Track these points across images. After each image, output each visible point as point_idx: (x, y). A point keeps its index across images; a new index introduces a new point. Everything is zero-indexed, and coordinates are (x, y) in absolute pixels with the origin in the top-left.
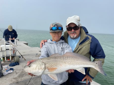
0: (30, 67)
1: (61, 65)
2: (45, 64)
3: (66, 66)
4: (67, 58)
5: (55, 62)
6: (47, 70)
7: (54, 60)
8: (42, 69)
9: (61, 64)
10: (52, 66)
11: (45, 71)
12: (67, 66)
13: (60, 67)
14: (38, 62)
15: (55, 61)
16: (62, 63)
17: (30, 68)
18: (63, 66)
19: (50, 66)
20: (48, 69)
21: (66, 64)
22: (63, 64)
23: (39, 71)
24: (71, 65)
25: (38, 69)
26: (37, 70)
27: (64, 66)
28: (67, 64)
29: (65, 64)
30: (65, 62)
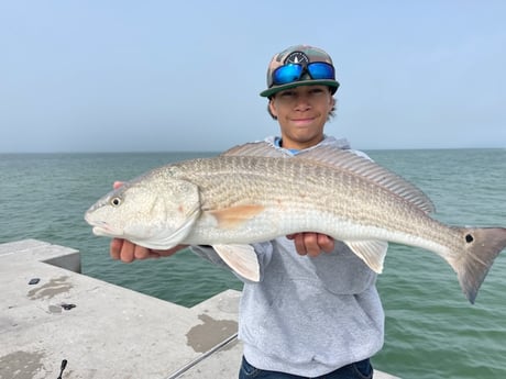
0: (116, 203)
1: (279, 201)
2: (200, 190)
3: (304, 213)
4: (313, 173)
5: (251, 184)
6: (209, 219)
7: (245, 172)
8: (187, 210)
9: (283, 197)
10: (233, 202)
11: (202, 224)
12: (308, 211)
13: (272, 210)
14: (160, 179)
15: (249, 177)
16: (286, 194)
17: (121, 207)
18: (289, 210)
19: (227, 202)
20: (218, 216)
21: (307, 201)
22: (290, 199)
23: (171, 223)
24: (330, 215)
25: (166, 211)
26: (161, 217)
27: (294, 210)
28: (311, 206)
29: (300, 199)
30: (303, 192)
